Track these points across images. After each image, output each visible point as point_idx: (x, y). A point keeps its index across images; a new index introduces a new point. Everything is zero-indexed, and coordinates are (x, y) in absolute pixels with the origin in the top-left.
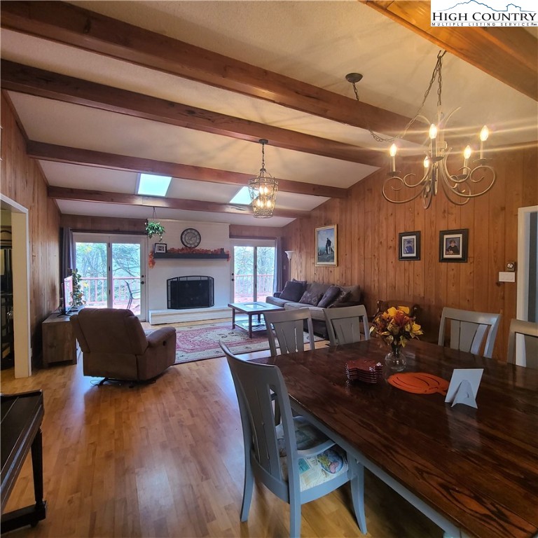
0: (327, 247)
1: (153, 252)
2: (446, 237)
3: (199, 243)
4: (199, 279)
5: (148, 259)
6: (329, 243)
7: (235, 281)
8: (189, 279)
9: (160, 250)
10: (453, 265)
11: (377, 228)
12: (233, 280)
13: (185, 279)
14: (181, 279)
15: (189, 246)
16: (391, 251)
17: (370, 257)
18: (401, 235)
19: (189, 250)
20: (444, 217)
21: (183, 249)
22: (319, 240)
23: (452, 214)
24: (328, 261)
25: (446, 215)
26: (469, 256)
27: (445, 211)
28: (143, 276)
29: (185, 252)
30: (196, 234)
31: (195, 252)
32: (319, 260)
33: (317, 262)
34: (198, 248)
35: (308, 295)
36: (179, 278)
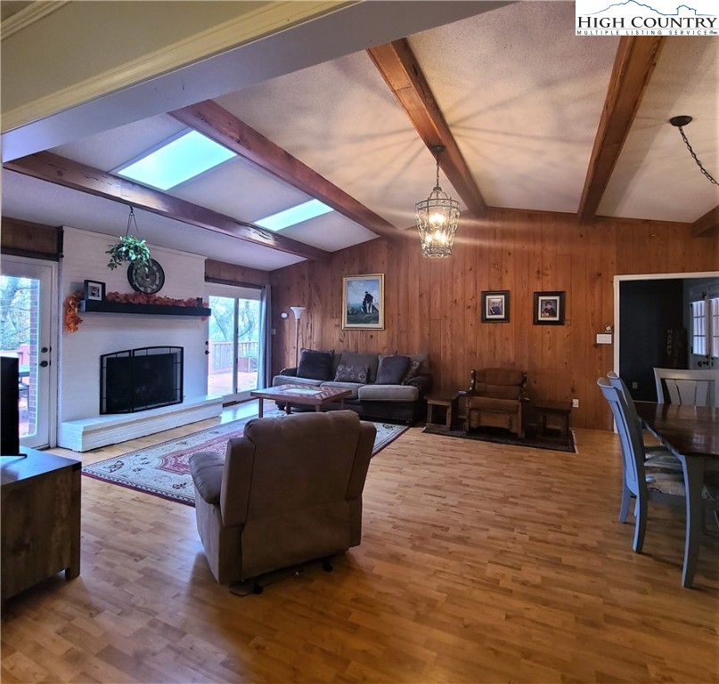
0: (364, 303)
2: (541, 298)
4: (167, 351)
6: (369, 298)
7: (209, 355)
8: (151, 352)
9: (93, 294)
10: (549, 327)
11: (448, 282)
12: (207, 352)
13: (143, 353)
14: (137, 354)
15: (142, 289)
16: (468, 312)
17: (438, 317)
18: (485, 294)
19: (146, 299)
20: (539, 278)
22: (350, 293)
23: (547, 275)
24: (365, 323)
25: (541, 276)
26: (566, 318)
27: (538, 272)
28: (43, 351)
30: (155, 268)
31: (158, 303)
32: (350, 321)
33: (345, 324)
34: (159, 294)
35: (349, 370)
36: (134, 350)
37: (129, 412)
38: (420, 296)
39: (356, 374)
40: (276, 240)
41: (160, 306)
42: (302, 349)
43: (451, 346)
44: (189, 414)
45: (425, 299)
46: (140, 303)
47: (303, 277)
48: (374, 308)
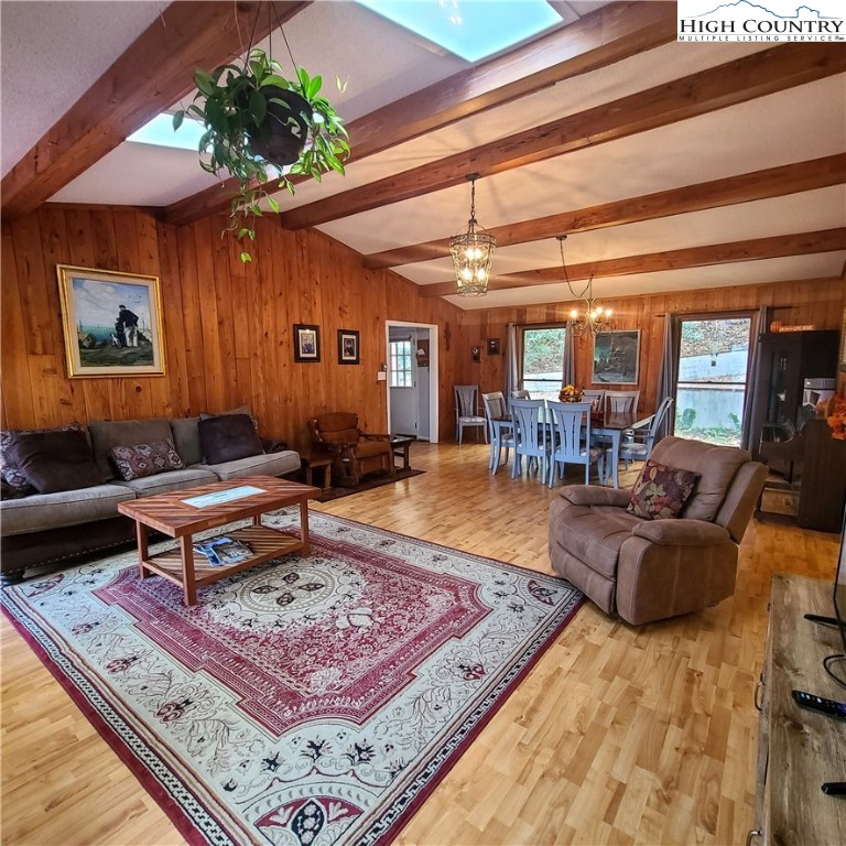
0: (119, 327)
6: (127, 318)
10: (349, 367)
11: (256, 307)
16: (281, 349)
17: (246, 355)
18: (297, 327)
20: (340, 315)
23: (347, 313)
25: (342, 312)
26: (361, 357)
27: (340, 309)
32: (86, 360)
33: (75, 367)
38: (220, 323)
39: (164, 457)
43: (265, 393)
45: (227, 327)
48: (141, 337)
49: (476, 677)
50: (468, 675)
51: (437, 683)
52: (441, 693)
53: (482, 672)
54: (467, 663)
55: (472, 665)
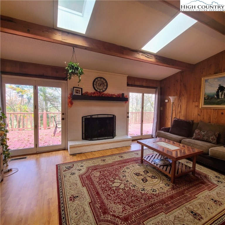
1: (71, 94)
3: (106, 89)
4: (106, 116)
5: (67, 100)
6: (222, 89)
7: (129, 118)
8: (99, 116)
9: (77, 93)
12: (128, 117)
13: (96, 116)
14: (93, 117)
15: (99, 90)
19: (99, 94)
21: (94, 93)
22: (207, 86)
24: (219, 105)
28: (63, 114)
29: (96, 95)
30: (104, 81)
31: (103, 96)
33: (202, 104)
34: (105, 92)
35: (203, 133)
36: (92, 115)
37: (90, 140)
39: (208, 137)
40: (156, 59)
41: (104, 97)
42: (174, 118)
44: (115, 144)
46: (96, 96)
47: (177, 81)
49: (71, 198)
50: (73, 196)
51: (77, 189)
52: (74, 189)
53: (71, 200)
54: (77, 199)
55: (75, 199)
